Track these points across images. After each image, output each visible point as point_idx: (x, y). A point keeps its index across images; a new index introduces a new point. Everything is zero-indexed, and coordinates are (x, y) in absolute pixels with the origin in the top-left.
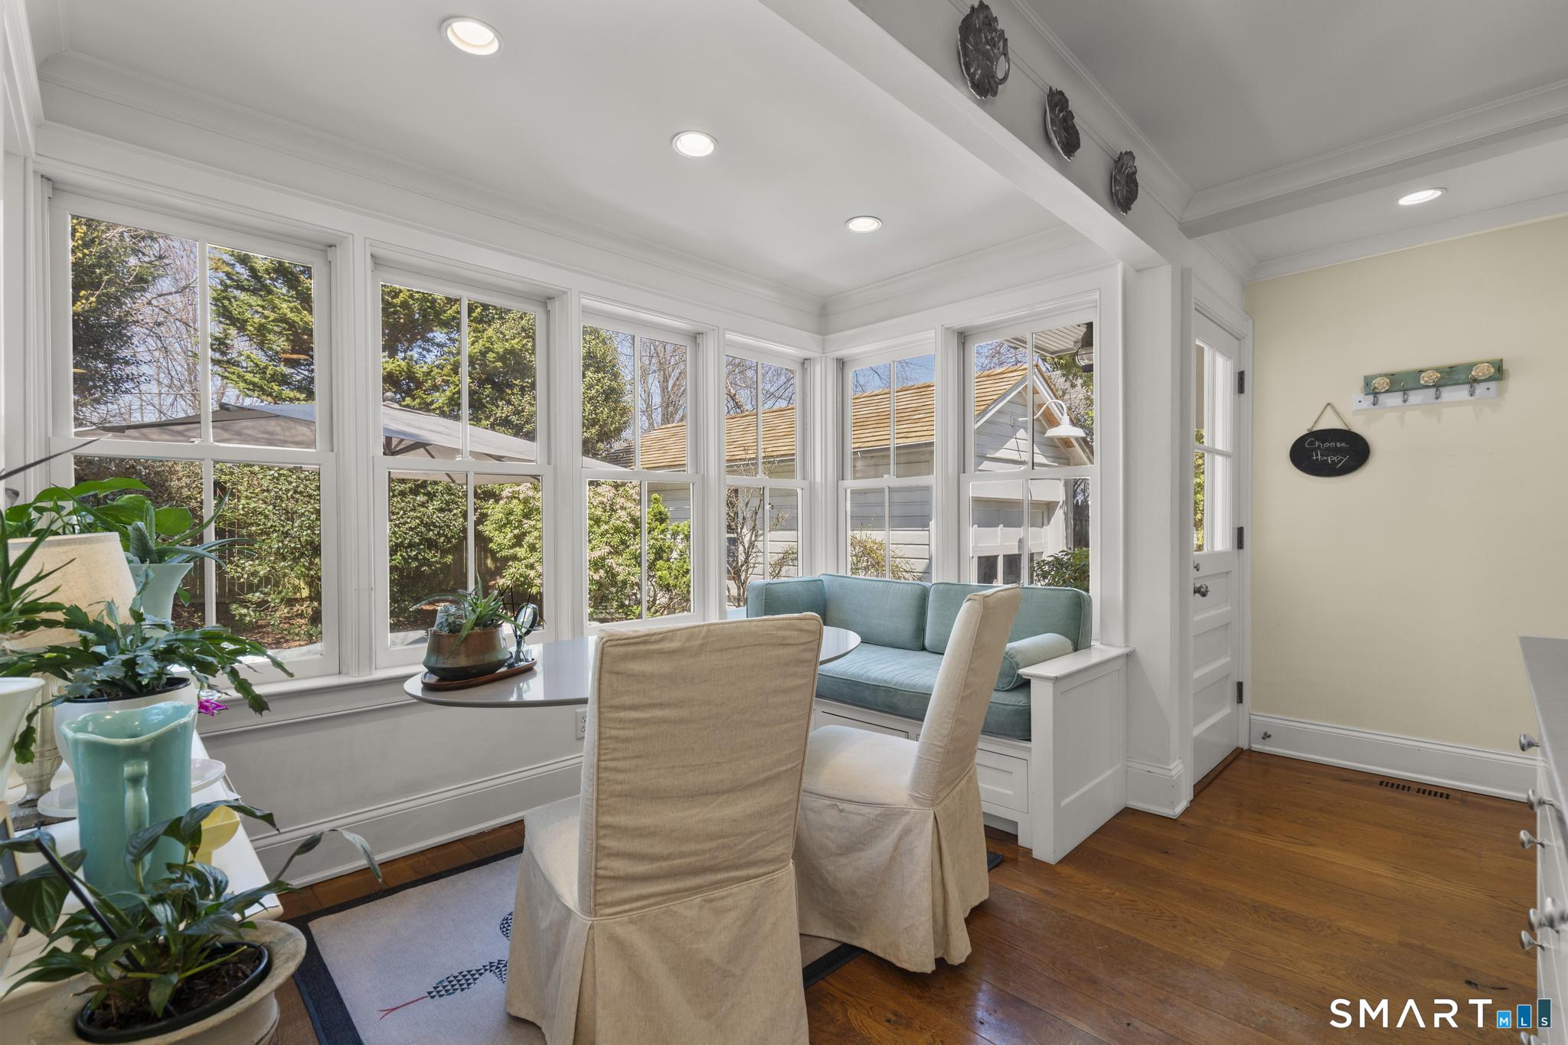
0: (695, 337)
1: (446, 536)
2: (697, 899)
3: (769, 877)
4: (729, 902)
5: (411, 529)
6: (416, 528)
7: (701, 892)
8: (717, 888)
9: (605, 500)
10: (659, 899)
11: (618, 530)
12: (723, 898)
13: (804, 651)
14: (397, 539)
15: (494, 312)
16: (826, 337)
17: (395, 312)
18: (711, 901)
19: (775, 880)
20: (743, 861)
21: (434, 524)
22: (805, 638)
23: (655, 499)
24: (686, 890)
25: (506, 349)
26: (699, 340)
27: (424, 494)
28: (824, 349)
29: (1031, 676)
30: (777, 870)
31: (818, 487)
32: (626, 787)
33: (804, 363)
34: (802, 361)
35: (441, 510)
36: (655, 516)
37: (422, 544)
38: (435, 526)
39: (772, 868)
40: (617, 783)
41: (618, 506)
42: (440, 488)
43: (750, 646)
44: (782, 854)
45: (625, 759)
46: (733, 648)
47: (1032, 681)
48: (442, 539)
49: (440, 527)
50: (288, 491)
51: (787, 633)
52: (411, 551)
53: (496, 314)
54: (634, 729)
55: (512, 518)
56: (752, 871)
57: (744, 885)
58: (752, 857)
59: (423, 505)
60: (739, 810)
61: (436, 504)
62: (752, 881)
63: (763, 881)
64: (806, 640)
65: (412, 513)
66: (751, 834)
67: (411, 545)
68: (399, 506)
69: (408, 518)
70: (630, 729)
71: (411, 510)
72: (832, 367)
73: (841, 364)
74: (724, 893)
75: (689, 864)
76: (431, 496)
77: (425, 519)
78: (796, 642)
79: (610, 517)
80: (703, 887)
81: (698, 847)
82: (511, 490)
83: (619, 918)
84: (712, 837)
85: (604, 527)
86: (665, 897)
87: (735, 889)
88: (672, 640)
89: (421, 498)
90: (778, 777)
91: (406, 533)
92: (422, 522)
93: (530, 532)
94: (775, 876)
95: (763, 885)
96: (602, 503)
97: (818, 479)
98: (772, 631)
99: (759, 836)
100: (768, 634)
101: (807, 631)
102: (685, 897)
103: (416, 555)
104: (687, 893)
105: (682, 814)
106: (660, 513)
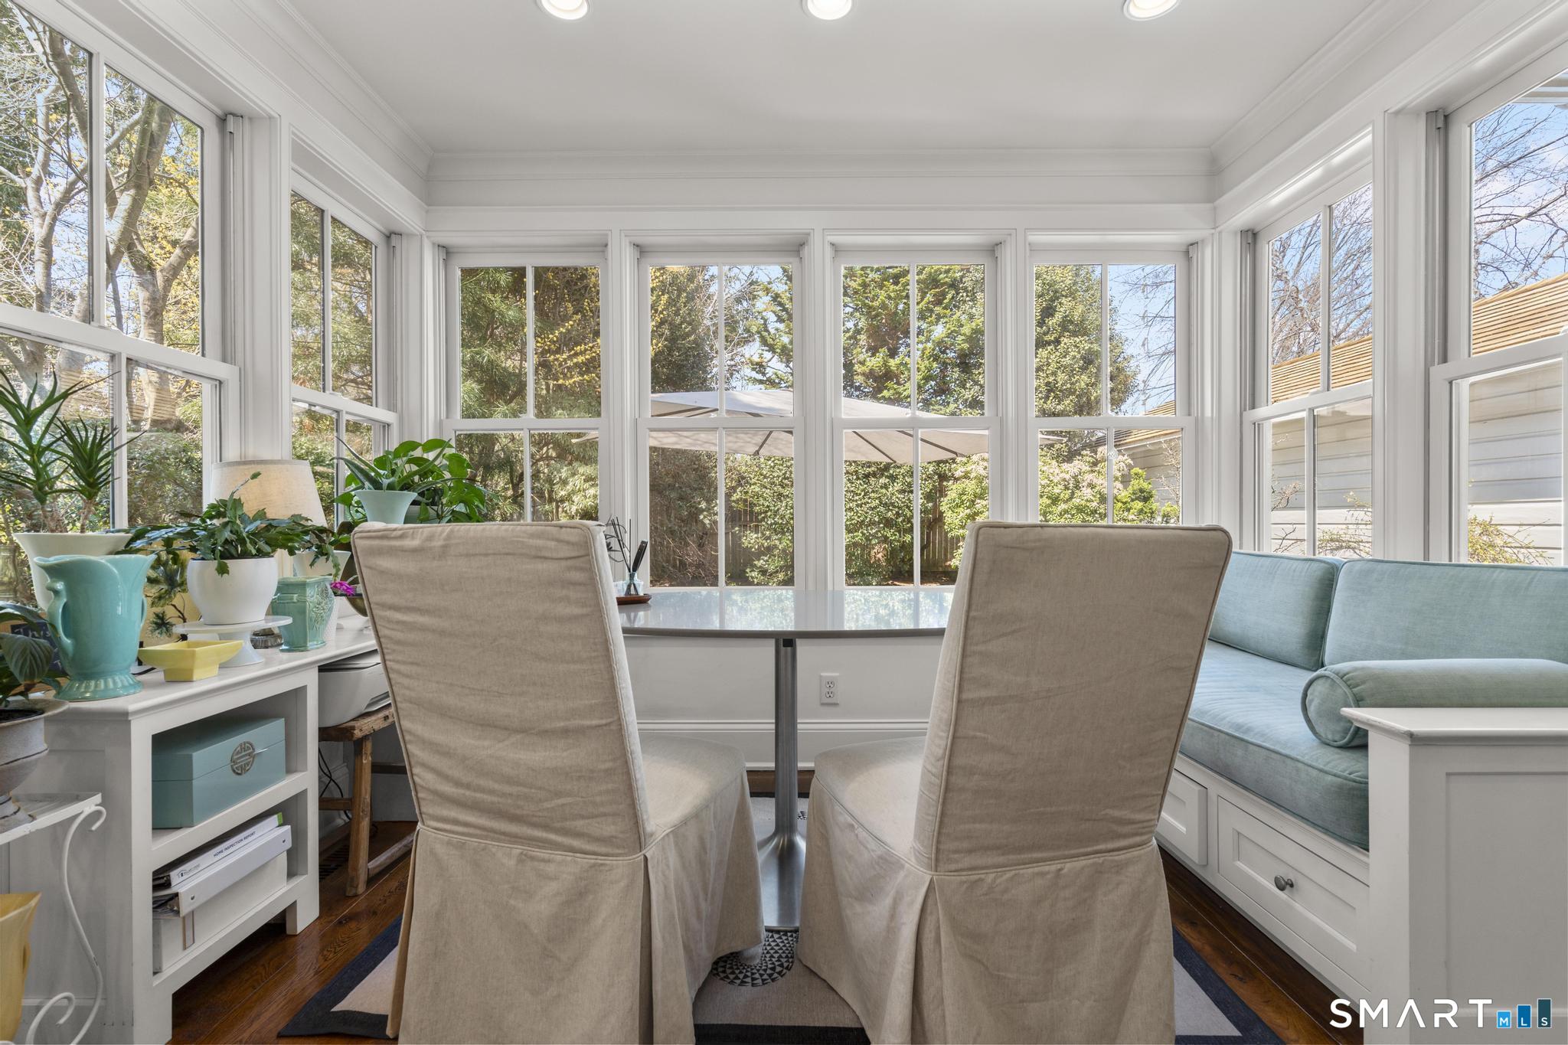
0: (993, 250)
1: (905, 516)
2: (517, 849)
3: (600, 860)
4: (551, 869)
5: (873, 509)
6: (875, 508)
7: (522, 844)
8: (539, 847)
9: (1067, 477)
10: (478, 832)
11: (1080, 509)
12: (543, 860)
13: (569, 569)
14: (859, 517)
15: (965, 294)
16: (1217, 202)
17: (877, 315)
18: (532, 858)
19: (607, 868)
20: (558, 825)
21: (892, 504)
22: (566, 551)
23: (1136, 474)
24: (504, 834)
25: (973, 329)
26: (997, 254)
27: (887, 477)
28: (1215, 221)
29: (1372, 726)
30: (612, 855)
31: (1208, 424)
32: (413, 694)
33: (1187, 252)
34: (1184, 248)
35: (903, 491)
36: (1134, 494)
37: (881, 523)
38: (894, 507)
39: (603, 850)
40: (408, 688)
41: (1085, 484)
42: (902, 471)
43: (500, 554)
44: (613, 837)
45: (404, 663)
46: (480, 555)
47: (1370, 733)
48: (900, 519)
49: (899, 508)
50: (778, 477)
51: (540, 542)
52: (872, 529)
53: (967, 296)
54: (402, 632)
55: (964, 497)
56: (576, 843)
57: (569, 857)
58: (568, 824)
59: (885, 487)
60: (537, 758)
61: (898, 486)
62: (578, 855)
63: (593, 861)
64: (568, 555)
65: (873, 494)
66: (558, 794)
67: (872, 523)
68: (861, 487)
69: (869, 498)
70: (398, 630)
71: (873, 492)
72: (1231, 248)
73: (1251, 237)
74: (546, 856)
75: (492, 803)
76: (893, 478)
77: (884, 500)
78: (555, 555)
79: (1071, 497)
80: (520, 838)
81: (496, 786)
82: (963, 470)
83: (441, 836)
84: (509, 780)
85: (1063, 506)
86: (485, 833)
87: (558, 856)
88: (413, 538)
89: (883, 480)
90: (581, 731)
91: (867, 513)
92: (881, 503)
93: (982, 513)
94: (609, 861)
95: (594, 866)
96: (1064, 480)
97: (1208, 413)
98: (523, 537)
99: (569, 800)
100: (518, 542)
101: (568, 543)
102: (499, 840)
103: (876, 533)
104: (507, 838)
105: (473, 742)
106: (1142, 491)
